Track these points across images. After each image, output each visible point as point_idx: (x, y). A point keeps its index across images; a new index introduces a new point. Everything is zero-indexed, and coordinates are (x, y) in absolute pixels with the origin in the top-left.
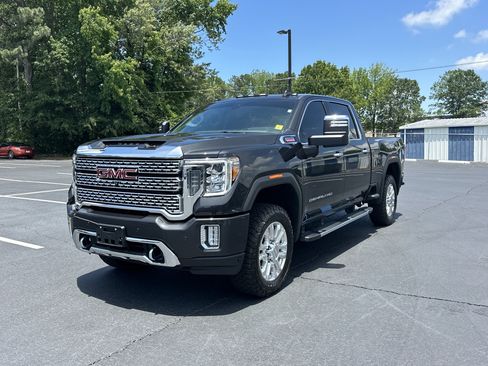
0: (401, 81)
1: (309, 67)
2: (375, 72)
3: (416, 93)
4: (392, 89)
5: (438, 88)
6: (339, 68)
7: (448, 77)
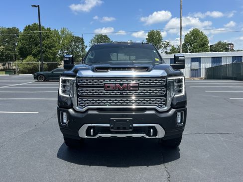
0: (76, 37)
1: (29, 26)
2: (63, 32)
3: (83, 44)
4: (72, 41)
5: (92, 42)
6: (46, 28)
7: (96, 37)
